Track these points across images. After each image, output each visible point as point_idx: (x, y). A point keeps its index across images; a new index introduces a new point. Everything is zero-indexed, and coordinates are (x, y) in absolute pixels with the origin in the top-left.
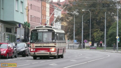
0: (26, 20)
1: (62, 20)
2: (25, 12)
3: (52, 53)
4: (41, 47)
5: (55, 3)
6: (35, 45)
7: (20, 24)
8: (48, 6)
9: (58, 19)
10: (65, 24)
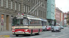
0: (55, 19)
1: (67, 18)
2: (55, 16)
3: (26, 32)
4: (19, 28)
5: (64, 13)
6: (15, 27)
7: (53, 20)
8: (62, 14)
9: (66, 18)
10: (68, 20)
